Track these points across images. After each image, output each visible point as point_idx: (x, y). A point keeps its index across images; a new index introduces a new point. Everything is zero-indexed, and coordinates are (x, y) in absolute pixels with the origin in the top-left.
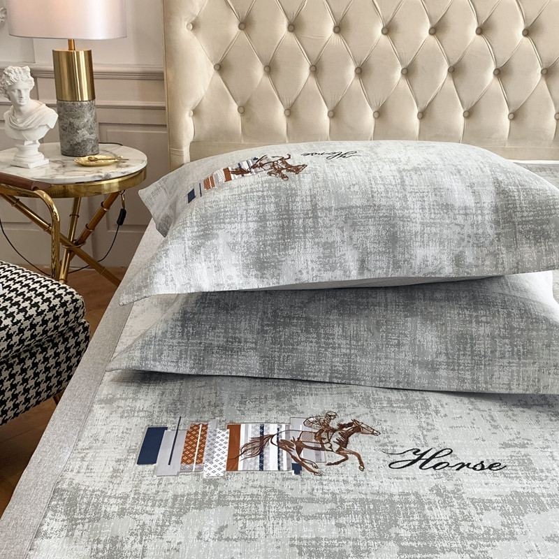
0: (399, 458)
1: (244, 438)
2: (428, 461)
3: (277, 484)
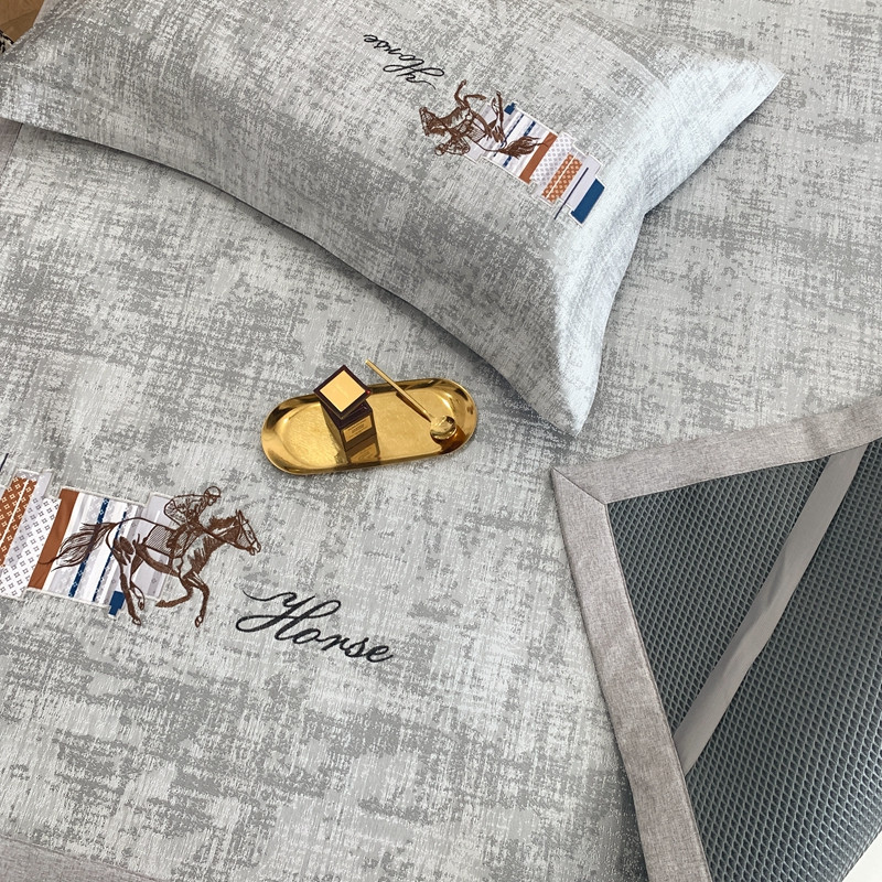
1: (75, 525)
2: (296, 620)
3: (79, 630)
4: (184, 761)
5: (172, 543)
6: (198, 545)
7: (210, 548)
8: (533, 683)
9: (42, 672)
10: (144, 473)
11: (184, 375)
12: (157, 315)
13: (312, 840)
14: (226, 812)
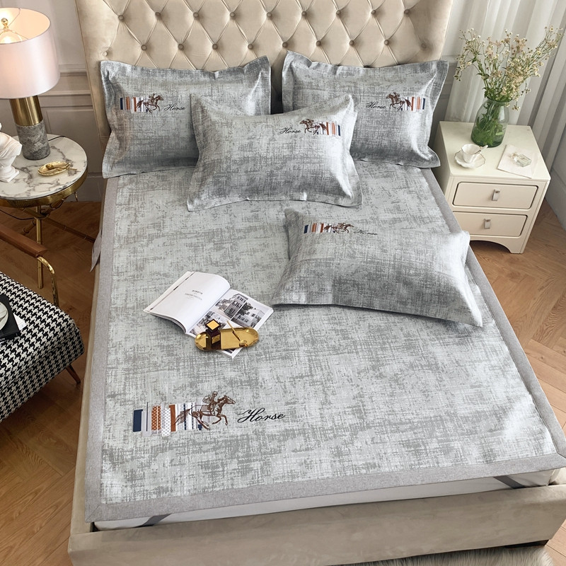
0: (242, 416)
1: (177, 413)
2: (254, 416)
3: (192, 437)
4: (238, 457)
5: (209, 408)
6: (217, 407)
7: (221, 406)
8: (326, 410)
9: (186, 450)
10: (193, 394)
11: (192, 367)
12: (176, 355)
13: (283, 464)
14: (256, 465)
